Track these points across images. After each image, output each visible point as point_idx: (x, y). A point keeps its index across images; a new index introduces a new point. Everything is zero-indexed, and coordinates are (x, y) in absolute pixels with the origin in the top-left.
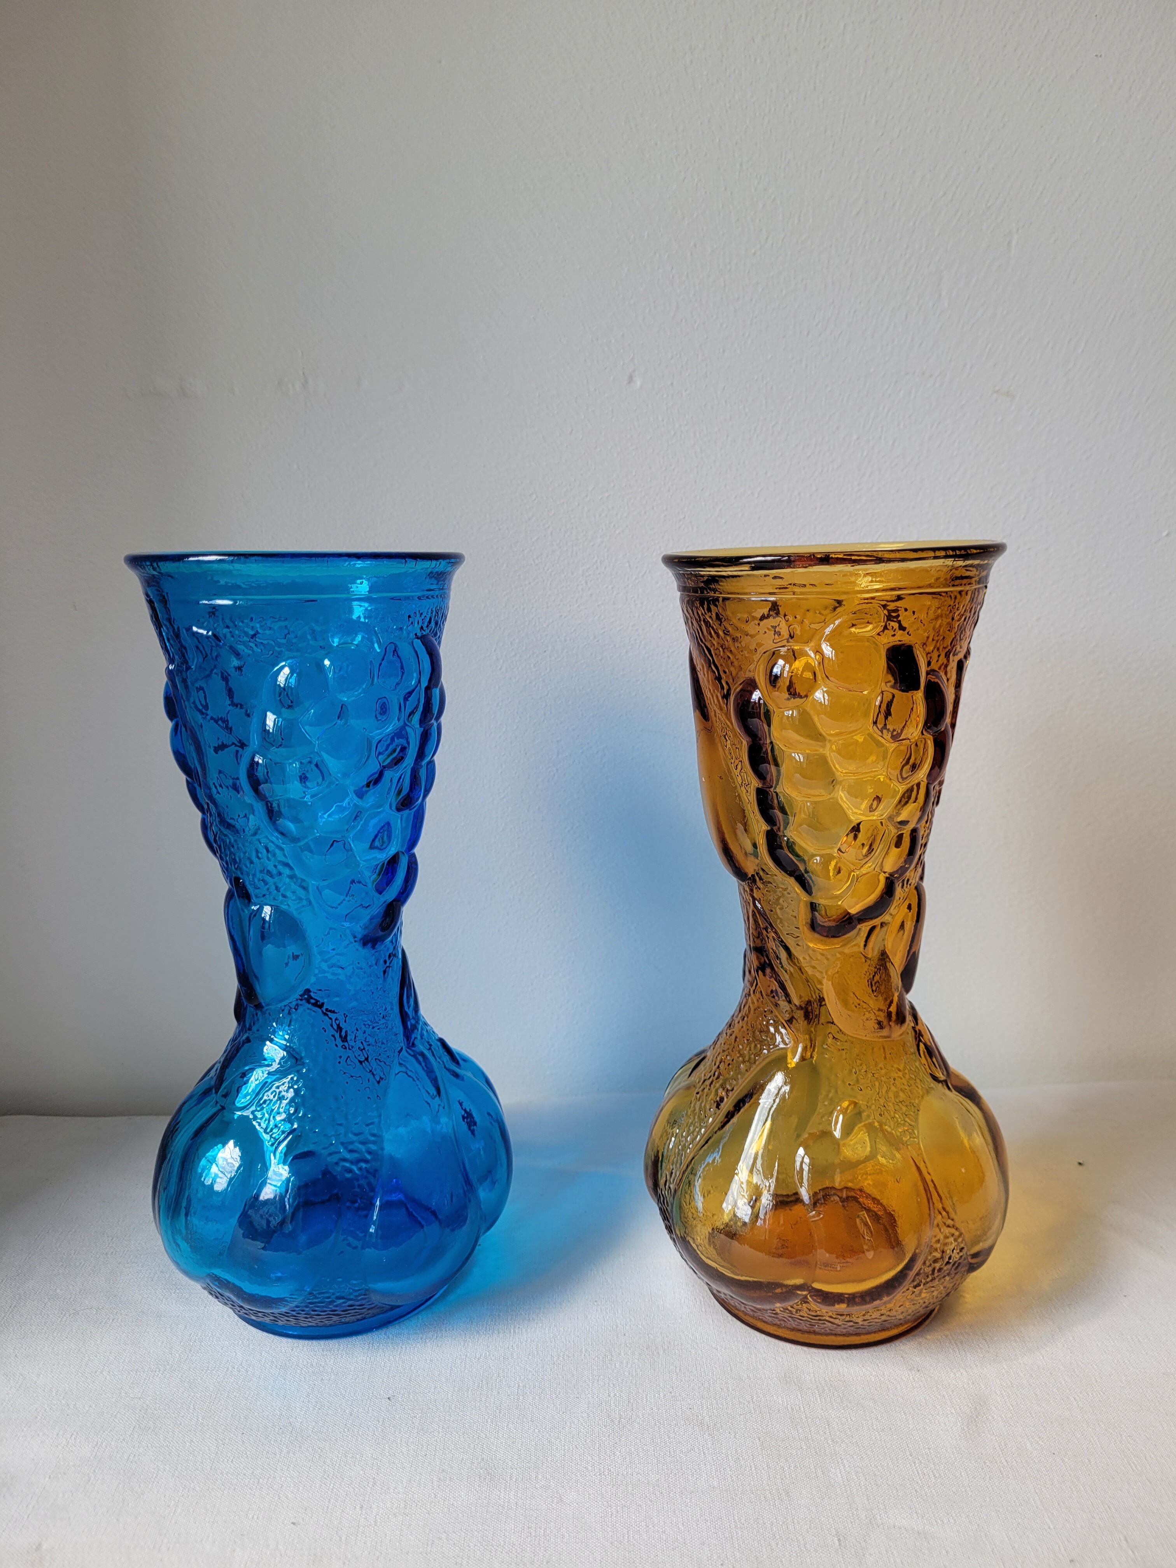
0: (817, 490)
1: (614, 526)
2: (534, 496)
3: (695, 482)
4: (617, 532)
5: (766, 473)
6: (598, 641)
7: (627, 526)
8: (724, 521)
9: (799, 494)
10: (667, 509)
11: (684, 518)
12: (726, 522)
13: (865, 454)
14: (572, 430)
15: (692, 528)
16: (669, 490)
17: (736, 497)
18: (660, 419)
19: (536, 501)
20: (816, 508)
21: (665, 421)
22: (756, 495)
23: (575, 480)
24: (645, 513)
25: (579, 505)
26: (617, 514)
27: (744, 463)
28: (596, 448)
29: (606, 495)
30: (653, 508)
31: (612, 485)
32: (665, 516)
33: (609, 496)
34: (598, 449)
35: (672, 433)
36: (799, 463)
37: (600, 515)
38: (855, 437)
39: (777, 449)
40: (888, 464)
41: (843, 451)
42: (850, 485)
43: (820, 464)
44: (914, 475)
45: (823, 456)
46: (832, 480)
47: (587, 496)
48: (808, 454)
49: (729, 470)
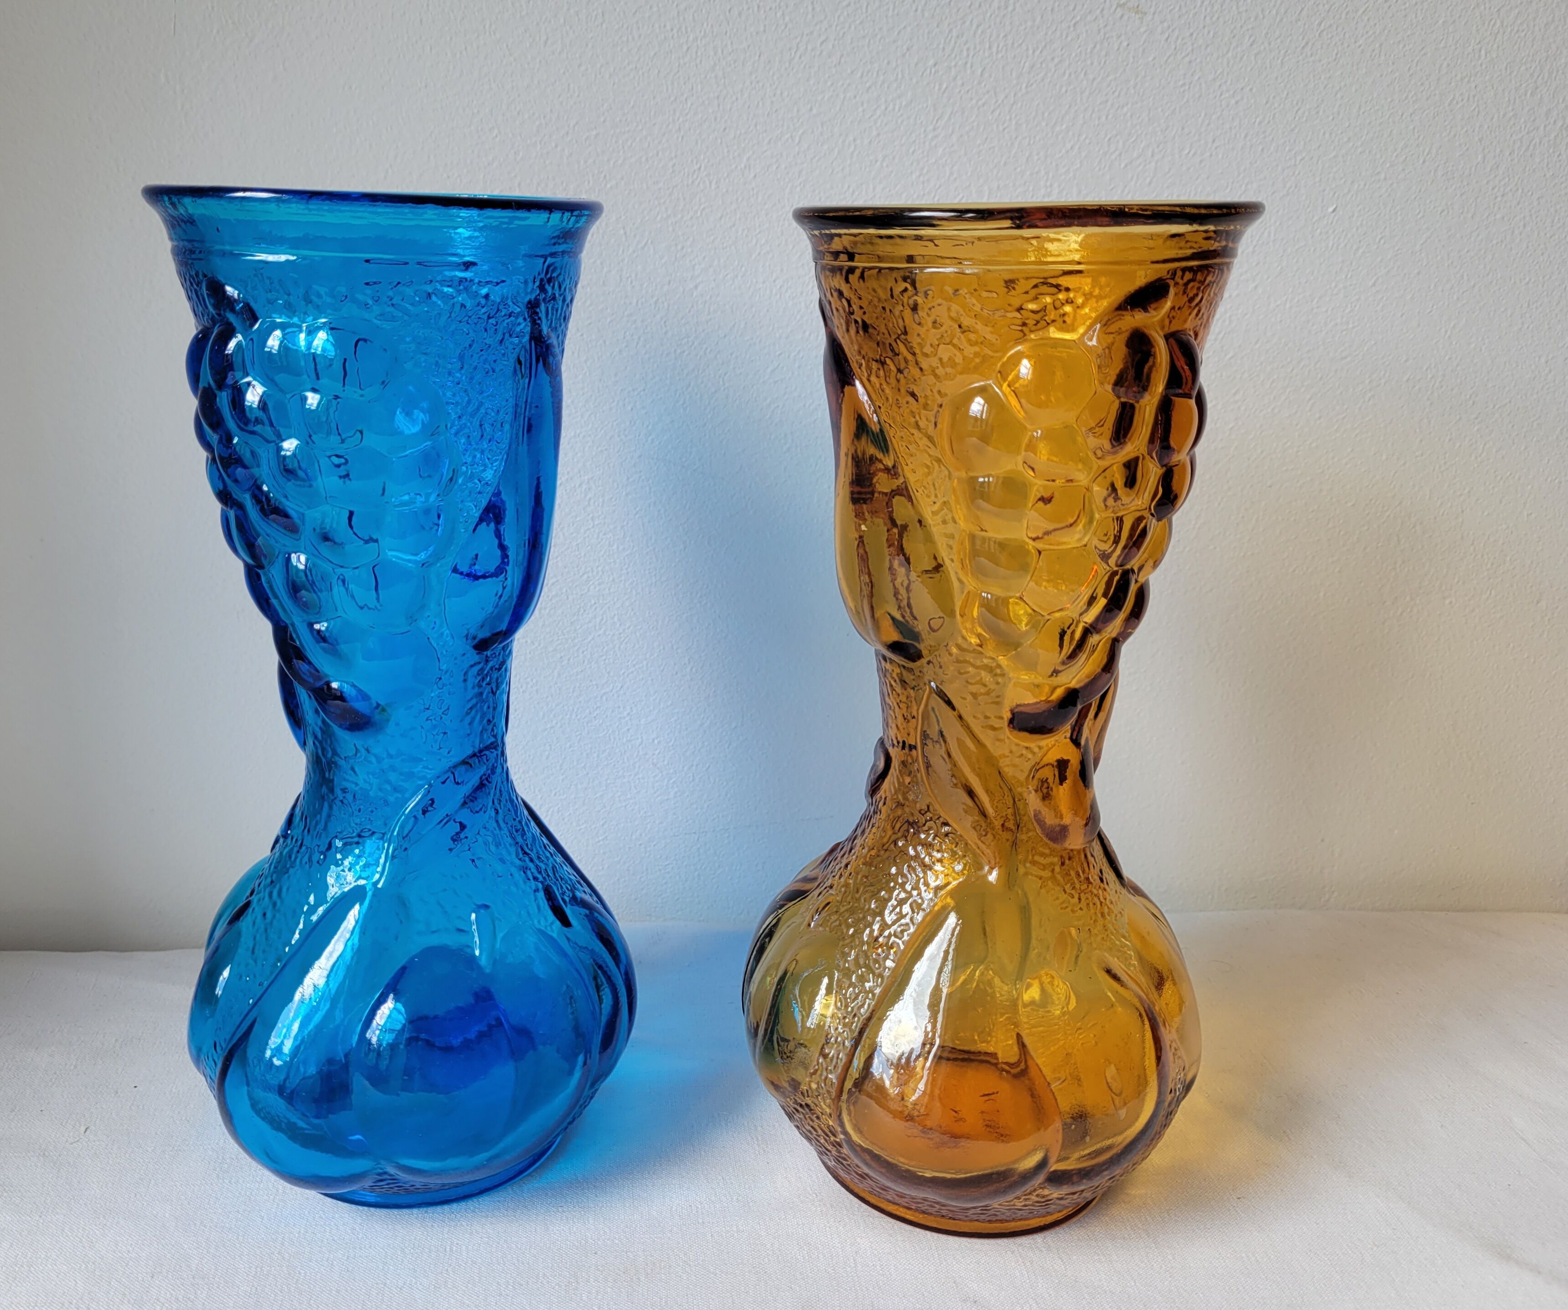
0: (878, 135)
1: (605, 177)
2: (496, 131)
3: (716, 119)
4: (609, 186)
5: (811, 109)
6: (582, 335)
7: (622, 178)
8: (752, 175)
9: (855, 140)
10: (676, 156)
11: (700, 168)
12: (755, 176)
13: (944, 86)
14: (547, 39)
15: (710, 183)
16: (680, 129)
17: (770, 143)
18: (668, 28)
19: (498, 139)
20: (876, 161)
21: (675, 31)
22: (797, 140)
23: (551, 111)
24: (647, 160)
25: (556, 146)
26: (608, 160)
27: (781, 94)
28: (580, 65)
29: (594, 132)
30: (658, 154)
31: (602, 119)
32: (674, 165)
33: (597, 135)
34: (583, 68)
35: (685, 48)
36: (855, 97)
37: (586, 162)
38: (931, 62)
39: (827, 76)
40: (974, 102)
41: (914, 81)
42: (922, 130)
43: (883, 100)
44: (1008, 118)
45: (888, 88)
46: (899, 121)
47: (567, 133)
48: (868, 85)
49: (761, 104)
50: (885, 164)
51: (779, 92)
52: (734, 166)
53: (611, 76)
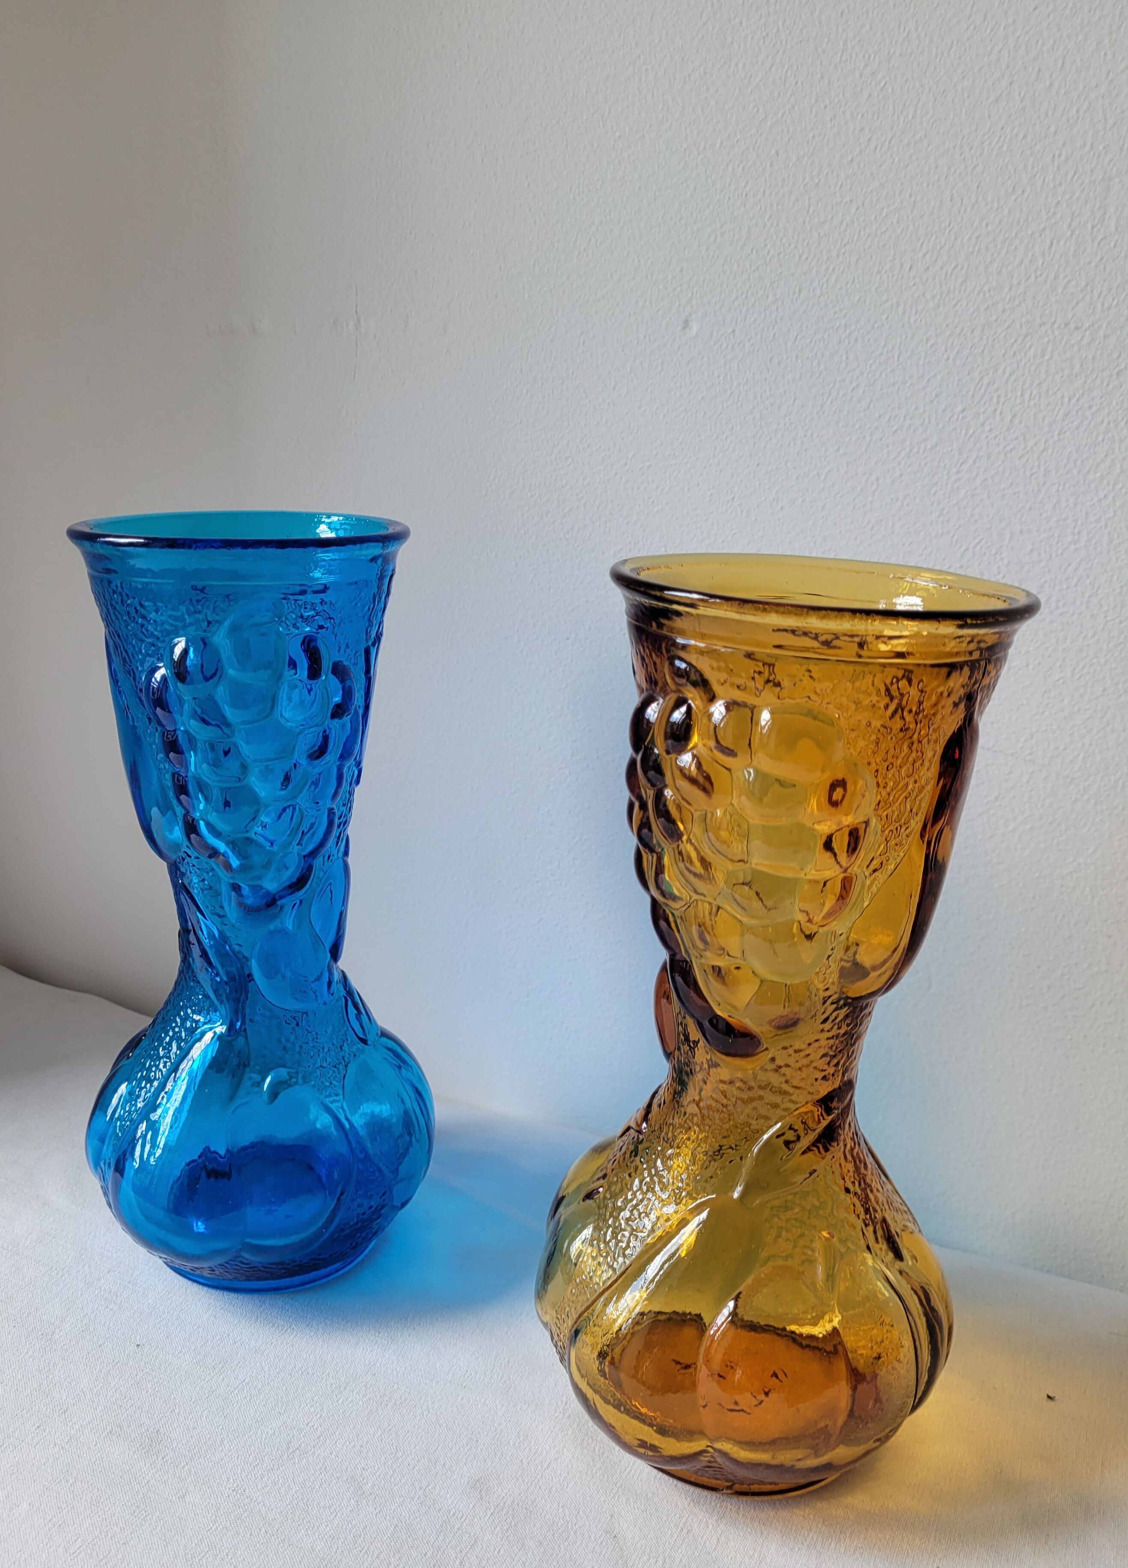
0: (901, 475)
1: (653, 502)
2: (570, 460)
3: (751, 456)
4: (656, 509)
5: (838, 449)
7: (667, 504)
8: (779, 507)
9: (878, 479)
10: (713, 487)
11: (733, 498)
12: (782, 508)
13: (971, 431)
14: (616, 385)
15: (742, 512)
16: (719, 464)
17: (797, 478)
18: (716, 375)
19: (571, 466)
20: (897, 500)
21: (721, 378)
22: (822, 478)
23: (614, 444)
24: (689, 489)
25: (616, 474)
26: (657, 488)
27: (812, 435)
28: (640, 407)
29: (647, 464)
30: (698, 484)
31: (655, 453)
32: (711, 495)
33: (649, 466)
34: (643, 409)
35: (729, 393)
36: (881, 439)
37: (638, 489)
38: (959, 408)
39: (855, 419)
40: (1001, 447)
41: (941, 426)
42: (946, 472)
43: (908, 443)
44: (1036, 464)
45: (914, 431)
46: (923, 464)
47: (626, 464)
48: (894, 428)
49: (792, 444)
50: (905, 504)
51: (809, 433)
52: (763, 498)
53: (664, 416)
